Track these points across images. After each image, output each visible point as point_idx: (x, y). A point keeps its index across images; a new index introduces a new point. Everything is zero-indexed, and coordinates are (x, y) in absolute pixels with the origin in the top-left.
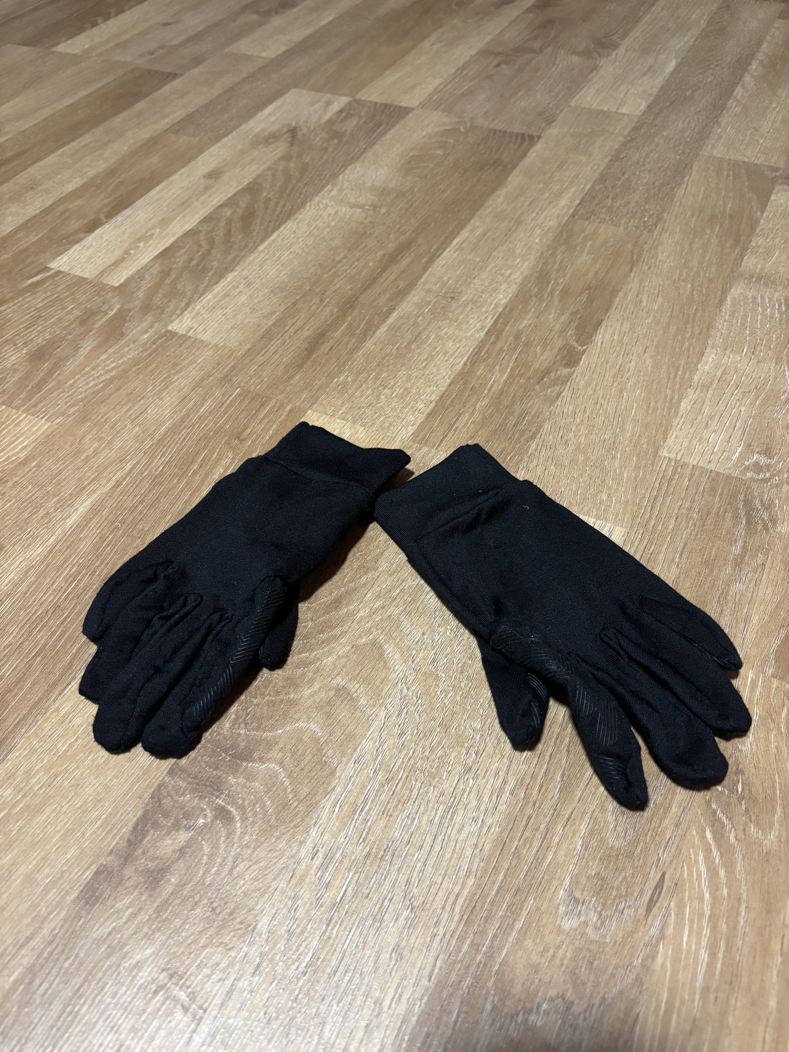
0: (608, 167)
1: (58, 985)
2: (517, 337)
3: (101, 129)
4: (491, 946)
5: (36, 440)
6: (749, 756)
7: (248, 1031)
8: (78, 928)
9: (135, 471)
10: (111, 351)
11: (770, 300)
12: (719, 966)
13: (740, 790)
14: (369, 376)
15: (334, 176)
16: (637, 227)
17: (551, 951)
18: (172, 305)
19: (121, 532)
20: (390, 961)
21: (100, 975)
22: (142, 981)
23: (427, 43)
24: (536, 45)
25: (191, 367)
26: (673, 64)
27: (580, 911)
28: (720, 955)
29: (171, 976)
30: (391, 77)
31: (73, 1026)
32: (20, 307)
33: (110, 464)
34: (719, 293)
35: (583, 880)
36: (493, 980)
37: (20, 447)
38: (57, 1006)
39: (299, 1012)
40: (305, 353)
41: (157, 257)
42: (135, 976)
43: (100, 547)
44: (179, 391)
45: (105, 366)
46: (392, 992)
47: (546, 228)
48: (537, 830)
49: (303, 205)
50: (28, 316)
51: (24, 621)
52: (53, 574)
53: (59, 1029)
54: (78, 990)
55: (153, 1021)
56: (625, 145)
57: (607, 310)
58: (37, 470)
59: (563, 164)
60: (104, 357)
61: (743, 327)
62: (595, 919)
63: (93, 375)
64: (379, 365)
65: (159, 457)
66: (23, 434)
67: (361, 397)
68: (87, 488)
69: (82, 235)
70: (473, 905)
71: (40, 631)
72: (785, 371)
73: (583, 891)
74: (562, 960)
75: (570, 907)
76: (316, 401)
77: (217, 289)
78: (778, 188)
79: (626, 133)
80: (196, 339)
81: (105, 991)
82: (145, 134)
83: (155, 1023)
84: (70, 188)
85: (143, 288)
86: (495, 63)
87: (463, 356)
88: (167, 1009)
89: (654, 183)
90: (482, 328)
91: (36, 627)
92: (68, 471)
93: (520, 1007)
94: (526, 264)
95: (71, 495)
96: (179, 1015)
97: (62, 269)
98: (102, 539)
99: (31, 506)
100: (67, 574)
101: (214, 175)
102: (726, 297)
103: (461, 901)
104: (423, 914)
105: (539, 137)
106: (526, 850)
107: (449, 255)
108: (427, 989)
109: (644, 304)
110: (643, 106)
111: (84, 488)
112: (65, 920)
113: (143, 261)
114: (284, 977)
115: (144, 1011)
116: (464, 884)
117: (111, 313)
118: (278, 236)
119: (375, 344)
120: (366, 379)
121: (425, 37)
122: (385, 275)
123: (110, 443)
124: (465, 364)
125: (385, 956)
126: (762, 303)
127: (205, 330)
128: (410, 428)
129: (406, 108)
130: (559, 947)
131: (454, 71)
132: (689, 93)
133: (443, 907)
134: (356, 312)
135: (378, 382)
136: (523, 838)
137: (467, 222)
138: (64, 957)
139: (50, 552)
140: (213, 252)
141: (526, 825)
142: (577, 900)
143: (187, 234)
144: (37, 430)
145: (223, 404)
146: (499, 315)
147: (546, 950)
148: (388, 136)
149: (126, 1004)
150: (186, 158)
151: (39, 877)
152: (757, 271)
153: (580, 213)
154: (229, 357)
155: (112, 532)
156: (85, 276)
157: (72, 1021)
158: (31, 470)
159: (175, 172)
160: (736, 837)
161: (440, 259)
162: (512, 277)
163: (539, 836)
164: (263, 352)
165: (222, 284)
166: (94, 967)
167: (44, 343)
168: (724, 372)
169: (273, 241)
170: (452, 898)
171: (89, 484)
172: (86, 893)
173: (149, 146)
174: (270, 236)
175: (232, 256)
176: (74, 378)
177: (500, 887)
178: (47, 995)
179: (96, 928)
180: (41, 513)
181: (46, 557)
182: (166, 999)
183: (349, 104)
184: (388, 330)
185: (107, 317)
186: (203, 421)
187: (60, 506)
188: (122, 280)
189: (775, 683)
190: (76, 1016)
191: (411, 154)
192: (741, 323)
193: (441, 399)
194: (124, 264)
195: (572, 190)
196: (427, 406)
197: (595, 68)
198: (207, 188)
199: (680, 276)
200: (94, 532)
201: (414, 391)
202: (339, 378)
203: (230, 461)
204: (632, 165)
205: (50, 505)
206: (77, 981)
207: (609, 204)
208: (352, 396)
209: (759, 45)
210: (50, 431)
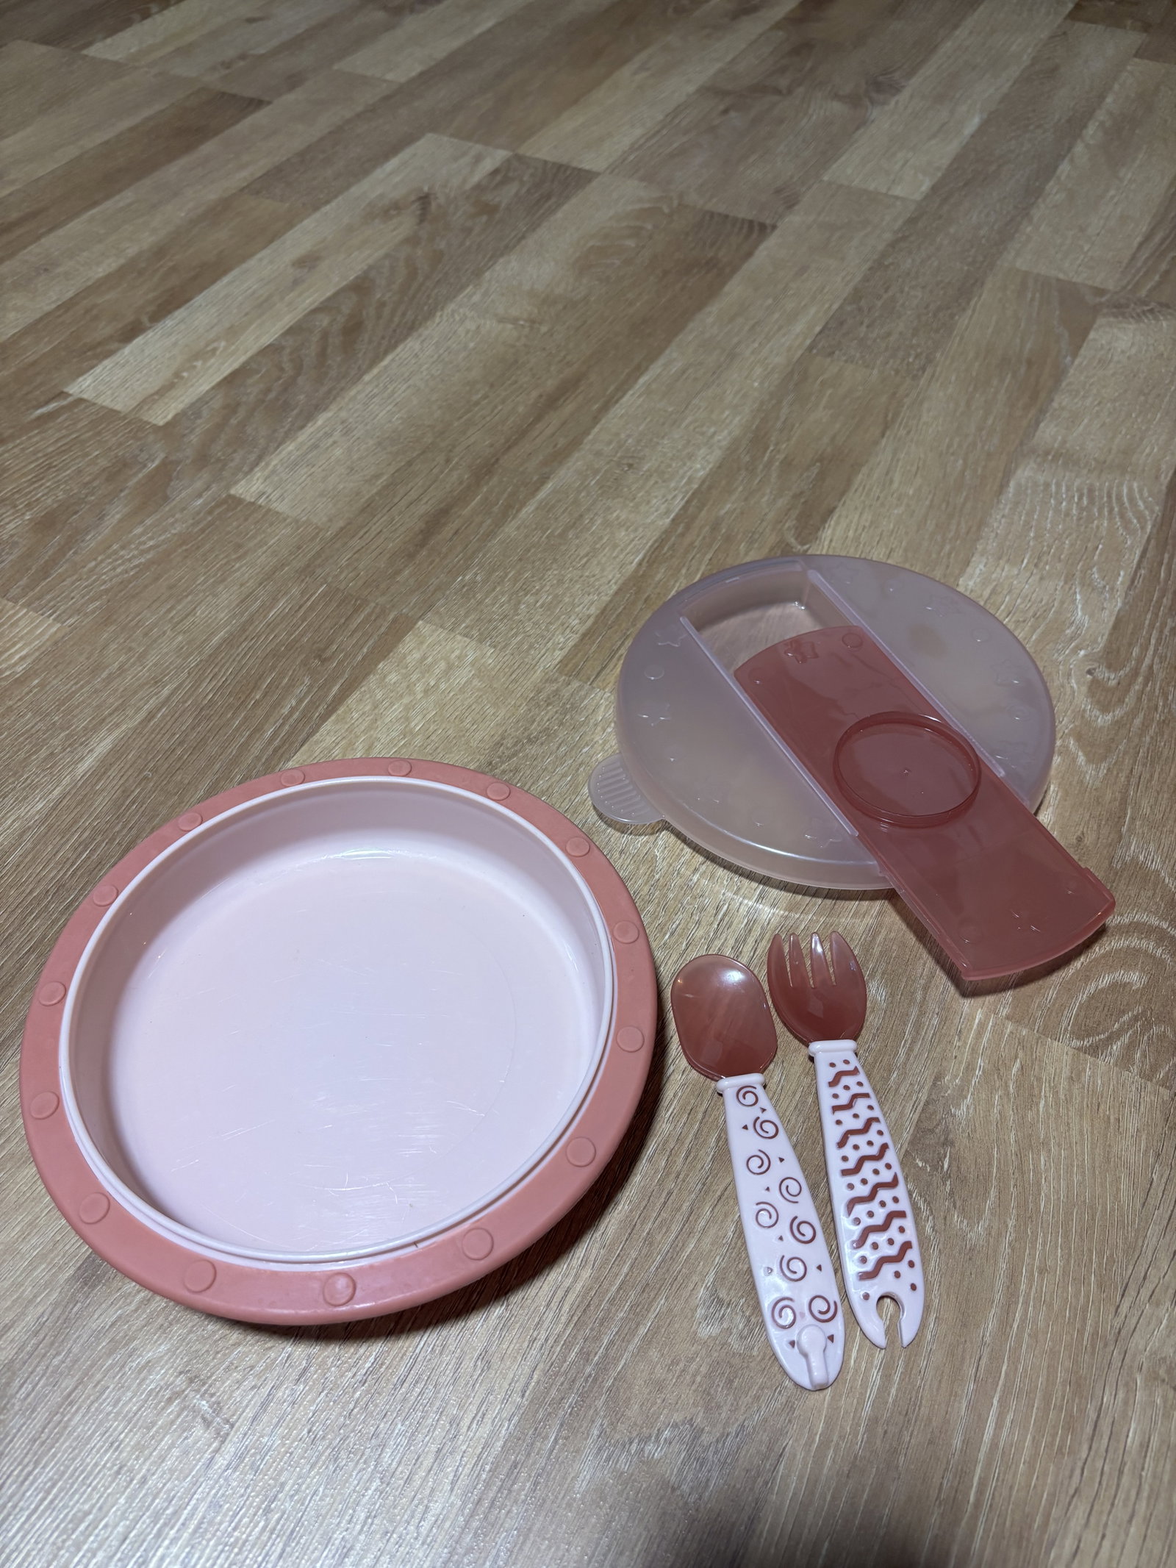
0: (866, 279)
1: (43, 1387)
2: (715, 527)
3: (147, 182)
4: (605, 1356)
5: (40, 647)
6: (964, 1123)
7: (287, 1452)
8: (72, 1315)
9: (175, 699)
10: (148, 522)
11: (1068, 489)
12: (893, 1391)
13: (946, 1166)
14: (506, 576)
15: (478, 273)
16: (897, 372)
17: (681, 1365)
18: (238, 457)
19: (151, 784)
20: (474, 1370)
21: (98, 1376)
22: (152, 1386)
23: (625, 72)
24: (783, 82)
25: (260, 552)
26: (976, 121)
27: (723, 1315)
28: (897, 1378)
29: (191, 1381)
30: (571, 122)
31: (61, 1440)
32: (23, 450)
33: (141, 686)
34: (1000, 475)
35: (732, 1276)
36: (603, 1398)
37: (17, 657)
38: (42, 1414)
39: (353, 1431)
40: (421, 537)
41: (219, 384)
42: (144, 1380)
43: (122, 805)
44: (242, 585)
45: (140, 543)
46: (474, 1409)
47: (771, 366)
48: (678, 1210)
49: (430, 315)
50: (33, 466)
51: (16, 904)
52: (58, 839)
53: (43, 1443)
54: (69, 1395)
55: (164, 1437)
56: (893, 245)
57: (843, 493)
58: (39, 691)
59: (804, 269)
60: (139, 530)
61: (1027, 526)
62: (741, 1326)
63: (122, 557)
64: (520, 560)
65: (208, 680)
66: (22, 638)
67: (494, 605)
68: (108, 721)
69: (116, 345)
70: (586, 1302)
71: (36, 919)
72: (1075, 593)
73: (730, 1289)
74: (694, 1376)
75: (711, 1310)
76: (431, 606)
77: (303, 436)
78: (1101, 321)
79: (897, 225)
80: (269, 510)
81: (104, 1397)
82: (212, 194)
83: (167, 1440)
84: (100, 272)
85: (198, 431)
86: (722, 107)
87: (638, 552)
88: (183, 1422)
89: (927, 307)
90: (668, 512)
91: (31, 913)
92: (82, 694)
93: (635, 1434)
94: (738, 419)
95: (85, 728)
96: (198, 1430)
97: (85, 396)
98: (126, 793)
99: (30, 743)
100: (76, 840)
101: (308, 262)
102: (1008, 482)
103: (571, 1298)
104: (521, 1312)
105: (774, 227)
106: (661, 1235)
107: (630, 400)
108: (519, 1407)
109: (895, 485)
110: (926, 186)
111: (104, 720)
112: (56, 1305)
113: (201, 389)
114: (336, 1385)
115: (154, 1423)
116: (577, 1277)
117: (152, 466)
118: (393, 360)
119: (518, 528)
120: (502, 579)
121: (625, 61)
122: (539, 426)
123: (142, 657)
124: (640, 564)
125: (468, 1364)
126: (1057, 493)
127: (282, 497)
128: (557, 653)
129: (588, 172)
130: (693, 1359)
131: (661, 117)
132: (993, 168)
133: (548, 1305)
134: (495, 480)
135: (519, 585)
136: (659, 1219)
137: (660, 351)
138: (53, 1352)
139: (54, 808)
140: (301, 380)
141: (665, 1203)
142: (720, 1302)
143: (264, 352)
144: (42, 634)
145: (300, 607)
146: (693, 494)
147: (675, 1362)
148: (559, 215)
149: (131, 1415)
150: (268, 234)
151: (24, 1248)
152: (1056, 445)
153: (820, 346)
154: (313, 539)
155: (139, 784)
156: (118, 407)
157: (61, 1434)
158: (31, 691)
159: (251, 255)
160: (933, 1227)
161: (617, 405)
162: (717, 438)
163: (680, 1217)
164: (361, 533)
165: (309, 429)
166: (91, 1366)
167: (55, 505)
168: (993, 592)
169: (386, 367)
170: (560, 1293)
171: (110, 715)
172: (86, 1271)
173: (217, 213)
174: (382, 360)
175: (325, 389)
176: (95, 559)
177: (623, 1282)
178: (29, 1400)
179: (96, 1316)
180: (43, 753)
181: (48, 816)
182: (182, 1410)
183: (508, 161)
184: (537, 509)
185: (146, 471)
186: (272, 631)
187: (69, 745)
188: (170, 417)
189: (1010, 1027)
190: (65, 1428)
191: (591, 244)
192: (1025, 521)
193: (602, 613)
194: (173, 393)
195: (813, 310)
196: (582, 622)
197: (863, 123)
198: (296, 283)
199: (949, 446)
200: (115, 782)
201: (567, 600)
202: (464, 577)
203: (305, 689)
204: (899, 277)
205: (56, 742)
206: (68, 1383)
207: (862, 335)
208: (480, 603)
209: (1102, 97)
210: (59, 635)
